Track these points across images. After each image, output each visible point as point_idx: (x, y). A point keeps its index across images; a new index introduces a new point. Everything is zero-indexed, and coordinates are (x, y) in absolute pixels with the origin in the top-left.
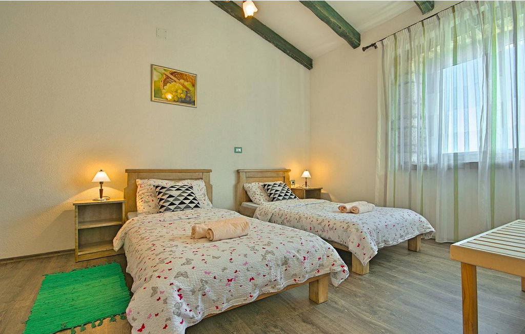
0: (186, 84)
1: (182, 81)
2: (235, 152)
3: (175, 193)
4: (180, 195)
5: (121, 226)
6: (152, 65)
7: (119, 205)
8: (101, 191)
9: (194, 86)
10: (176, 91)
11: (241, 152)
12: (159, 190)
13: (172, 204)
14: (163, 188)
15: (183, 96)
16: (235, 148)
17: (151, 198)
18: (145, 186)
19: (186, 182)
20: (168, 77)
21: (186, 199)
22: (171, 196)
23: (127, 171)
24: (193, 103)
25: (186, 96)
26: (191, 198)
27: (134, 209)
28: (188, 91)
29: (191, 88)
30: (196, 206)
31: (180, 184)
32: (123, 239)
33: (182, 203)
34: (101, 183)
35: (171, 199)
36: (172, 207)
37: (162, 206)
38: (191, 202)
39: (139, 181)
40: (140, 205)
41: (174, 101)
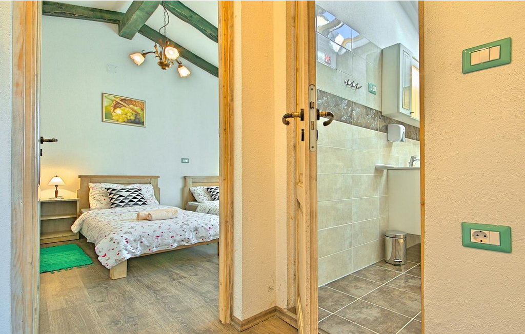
0: (135, 108)
1: (131, 106)
2: (182, 162)
3: (125, 194)
4: (129, 196)
5: (75, 219)
6: (103, 93)
7: (73, 203)
8: (56, 192)
9: (142, 110)
10: (126, 114)
11: (188, 162)
12: (110, 192)
13: (122, 202)
14: (114, 190)
15: (132, 118)
16: (182, 159)
17: (102, 198)
18: (96, 190)
19: (135, 186)
20: (118, 103)
21: (135, 198)
22: (121, 196)
23: (80, 177)
24: (143, 123)
25: (136, 118)
26: (139, 198)
27: (88, 207)
28: (137, 114)
29: (141, 112)
30: (144, 204)
31: (130, 187)
33: (131, 201)
34: (56, 186)
35: (121, 199)
36: (122, 204)
37: (113, 204)
38: (139, 201)
39: (91, 185)
40: (93, 203)
41: (124, 122)
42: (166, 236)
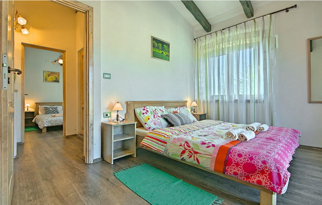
0: (56, 76)
1: (54, 75)
3: (51, 109)
4: (52, 110)
5: (33, 118)
6: (44, 71)
7: (33, 113)
8: (28, 109)
9: (59, 76)
10: (53, 78)
12: (46, 108)
13: (50, 112)
14: (47, 108)
15: (55, 80)
17: (43, 111)
18: (41, 108)
19: (55, 106)
20: (49, 74)
21: (54, 111)
22: (49, 110)
23: (36, 103)
24: (59, 81)
25: (56, 79)
26: (56, 111)
27: (38, 114)
28: (56, 78)
29: (58, 77)
30: (58, 113)
31: (53, 107)
32: (35, 119)
33: (53, 112)
34: (28, 107)
35: (49, 111)
37: (47, 113)
38: (56, 112)
39: (39, 106)
40: (40, 112)
41: (52, 81)
42: (58, 121)
